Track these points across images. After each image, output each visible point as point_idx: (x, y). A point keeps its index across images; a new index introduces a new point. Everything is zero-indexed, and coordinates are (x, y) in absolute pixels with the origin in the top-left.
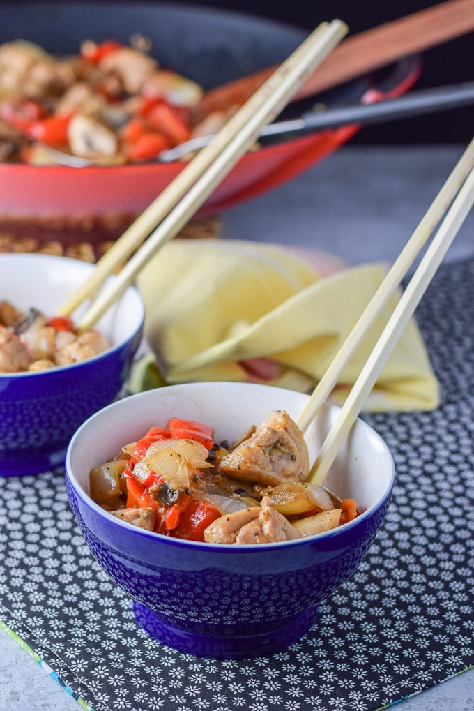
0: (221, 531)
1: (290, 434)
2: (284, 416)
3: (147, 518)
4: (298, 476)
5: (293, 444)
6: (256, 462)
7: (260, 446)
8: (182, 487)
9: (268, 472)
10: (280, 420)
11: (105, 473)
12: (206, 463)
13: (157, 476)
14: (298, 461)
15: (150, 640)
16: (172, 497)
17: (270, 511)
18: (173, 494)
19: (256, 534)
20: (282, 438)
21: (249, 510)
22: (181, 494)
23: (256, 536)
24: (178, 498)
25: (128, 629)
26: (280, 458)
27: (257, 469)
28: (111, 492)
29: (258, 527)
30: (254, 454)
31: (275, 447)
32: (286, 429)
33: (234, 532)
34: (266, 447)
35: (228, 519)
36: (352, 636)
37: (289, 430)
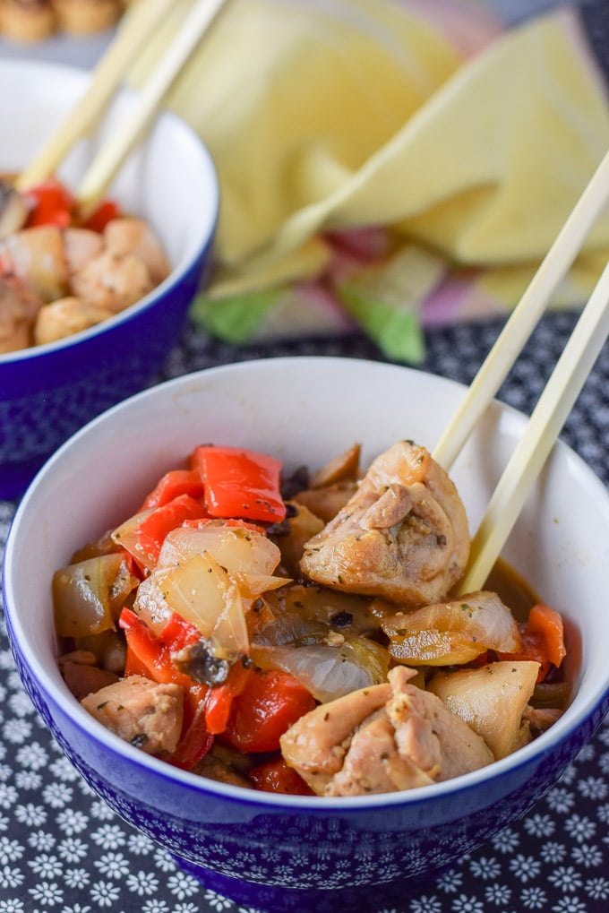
0: (313, 743)
1: (432, 490)
2: (422, 459)
3: (167, 712)
4: (450, 570)
5: (440, 513)
6: (373, 569)
7: (379, 529)
8: (233, 654)
9: (396, 582)
10: (414, 465)
11: (83, 586)
12: (277, 579)
13: (185, 625)
14: (449, 547)
15: (180, 875)
16: (216, 672)
17: (409, 704)
18: (218, 667)
19: (384, 756)
20: (419, 505)
21: (366, 693)
22: (232, 667)
23: (385, 761)
24: (229, 675)
25: (138, 852)
26: (417, 543)
27: (375, 579)
28: (95, 628)
29: (386, 739)
30: (369, 553)
31: (406, 523)
32: (424, 482)
33: (339, 744)
34: (389, 528)
35: (327, 718)
36: (553, 852)
37: (431, 483)
